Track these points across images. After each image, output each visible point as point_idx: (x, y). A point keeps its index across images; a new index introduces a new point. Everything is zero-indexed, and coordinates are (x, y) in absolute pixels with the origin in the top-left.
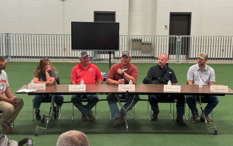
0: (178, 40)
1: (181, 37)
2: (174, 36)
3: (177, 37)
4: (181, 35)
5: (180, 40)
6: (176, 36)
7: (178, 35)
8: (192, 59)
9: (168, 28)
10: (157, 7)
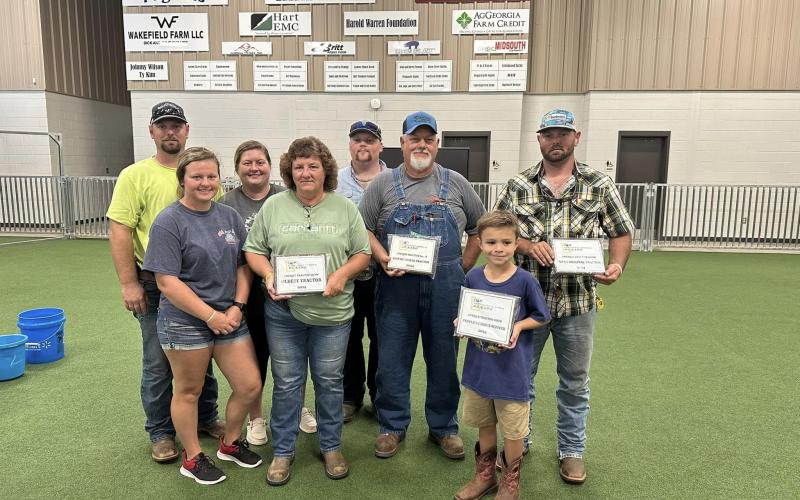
0: (649, 194)
1: (655, 187)
2: (639, 185)
3: (647, 186)
4: (655, 182)
5: (654, 195)
6: (643, 184)
7: (649, 183)
8: (669, 239)
9: (615, 168)
10: (587, 121)
